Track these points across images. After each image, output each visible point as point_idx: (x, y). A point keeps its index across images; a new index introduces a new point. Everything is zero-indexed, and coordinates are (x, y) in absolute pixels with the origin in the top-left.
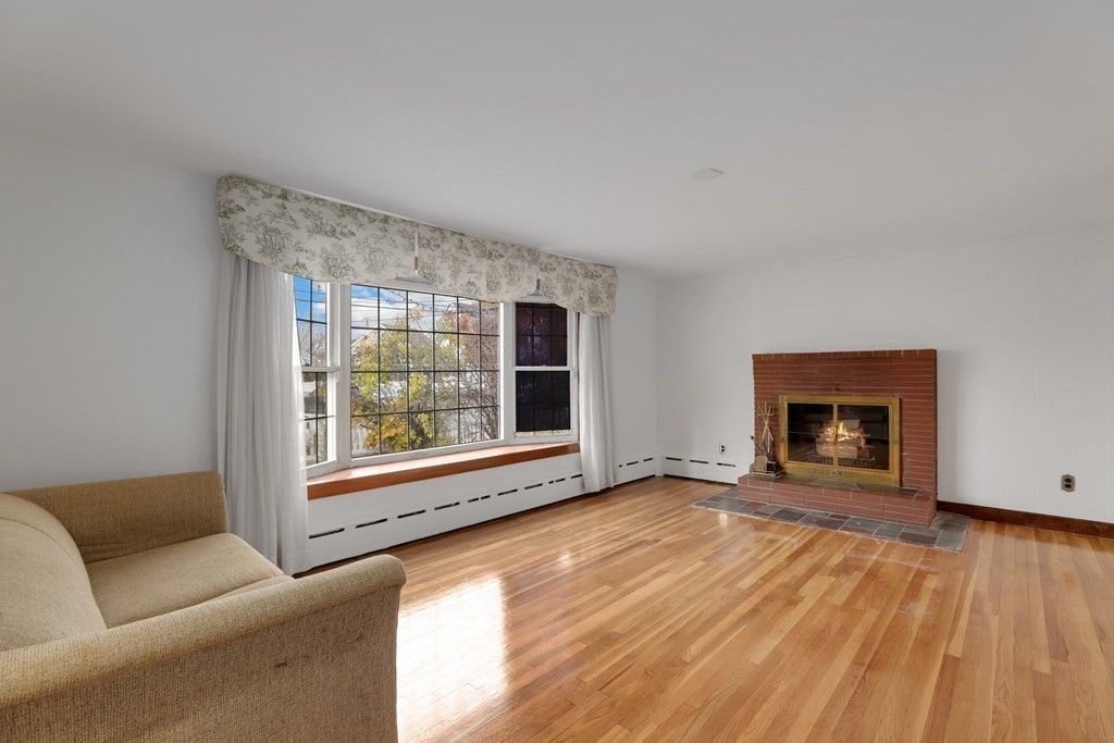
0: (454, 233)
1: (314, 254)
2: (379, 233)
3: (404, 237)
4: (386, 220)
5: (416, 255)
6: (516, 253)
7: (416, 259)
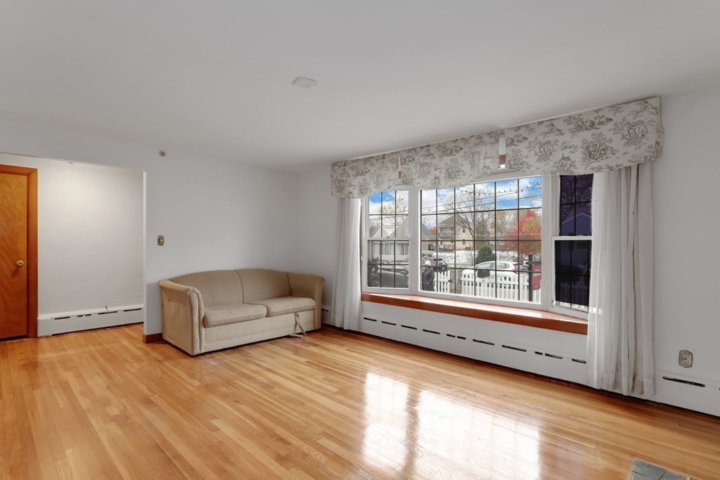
0: (422, 148)
1: (355, 186)
2: (381, 165)
3: (393, 162)
4: (384, 157)
5: (400, 170)
6: (477, 141)
7: (400, 172)
